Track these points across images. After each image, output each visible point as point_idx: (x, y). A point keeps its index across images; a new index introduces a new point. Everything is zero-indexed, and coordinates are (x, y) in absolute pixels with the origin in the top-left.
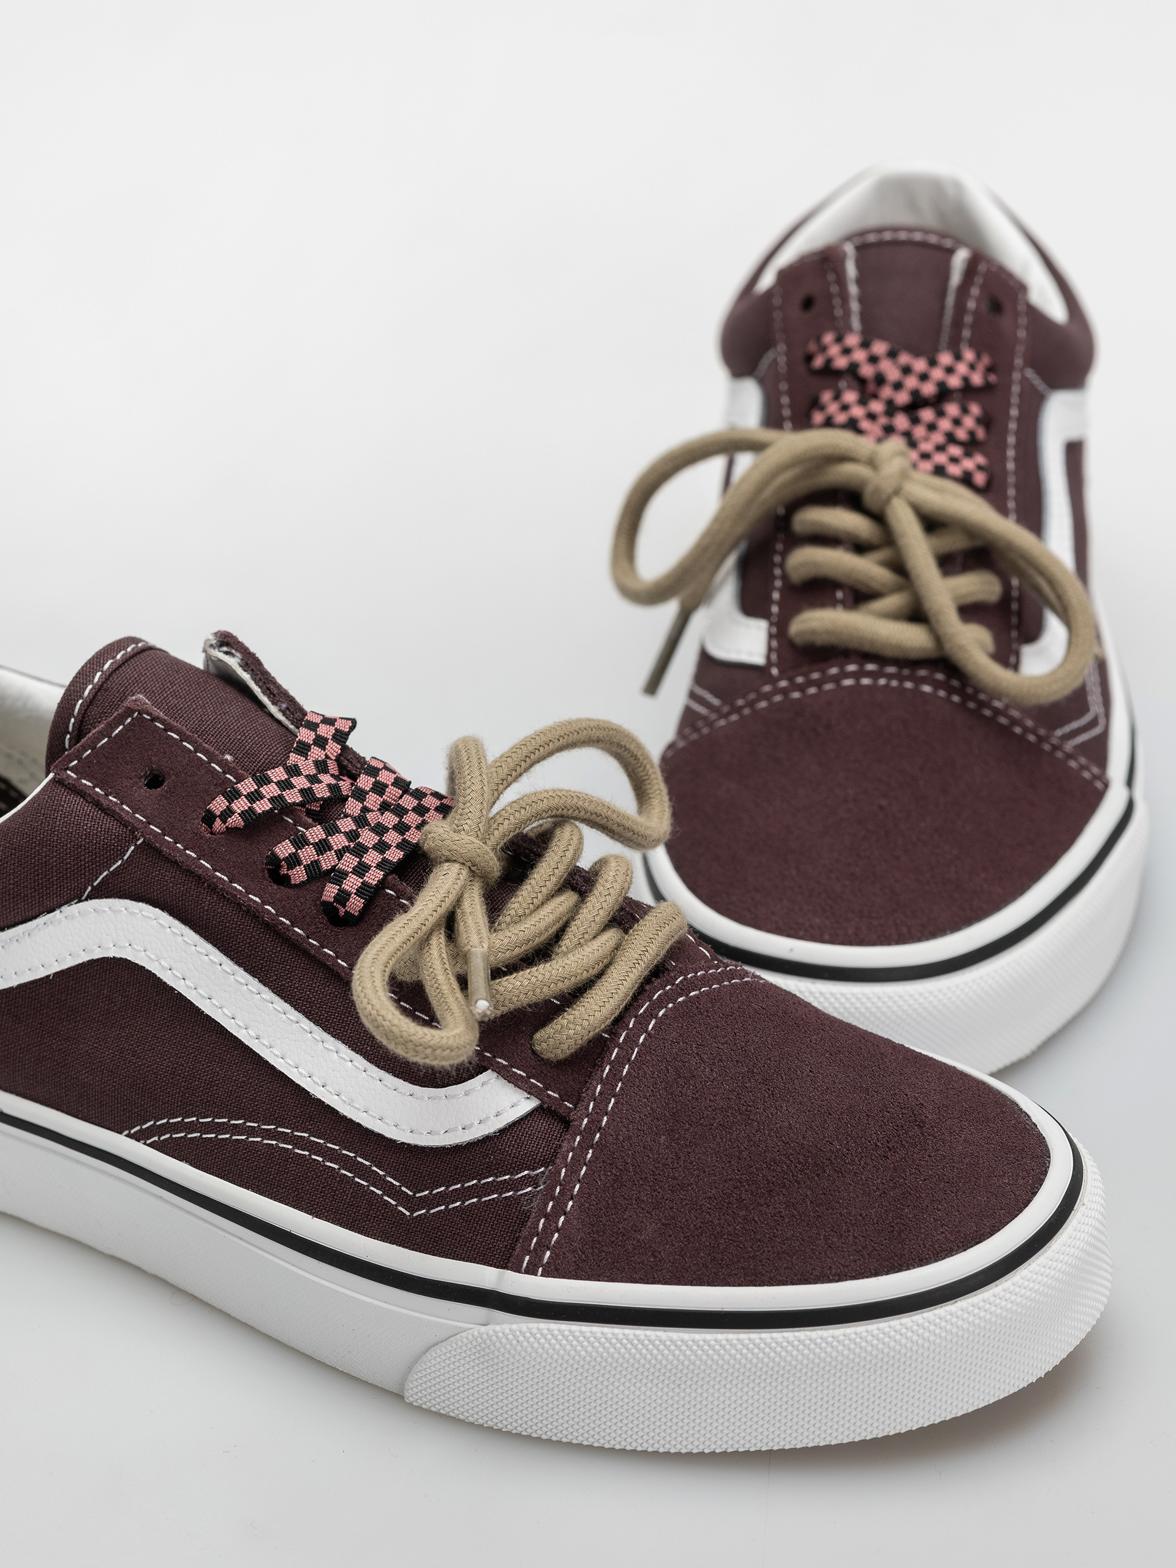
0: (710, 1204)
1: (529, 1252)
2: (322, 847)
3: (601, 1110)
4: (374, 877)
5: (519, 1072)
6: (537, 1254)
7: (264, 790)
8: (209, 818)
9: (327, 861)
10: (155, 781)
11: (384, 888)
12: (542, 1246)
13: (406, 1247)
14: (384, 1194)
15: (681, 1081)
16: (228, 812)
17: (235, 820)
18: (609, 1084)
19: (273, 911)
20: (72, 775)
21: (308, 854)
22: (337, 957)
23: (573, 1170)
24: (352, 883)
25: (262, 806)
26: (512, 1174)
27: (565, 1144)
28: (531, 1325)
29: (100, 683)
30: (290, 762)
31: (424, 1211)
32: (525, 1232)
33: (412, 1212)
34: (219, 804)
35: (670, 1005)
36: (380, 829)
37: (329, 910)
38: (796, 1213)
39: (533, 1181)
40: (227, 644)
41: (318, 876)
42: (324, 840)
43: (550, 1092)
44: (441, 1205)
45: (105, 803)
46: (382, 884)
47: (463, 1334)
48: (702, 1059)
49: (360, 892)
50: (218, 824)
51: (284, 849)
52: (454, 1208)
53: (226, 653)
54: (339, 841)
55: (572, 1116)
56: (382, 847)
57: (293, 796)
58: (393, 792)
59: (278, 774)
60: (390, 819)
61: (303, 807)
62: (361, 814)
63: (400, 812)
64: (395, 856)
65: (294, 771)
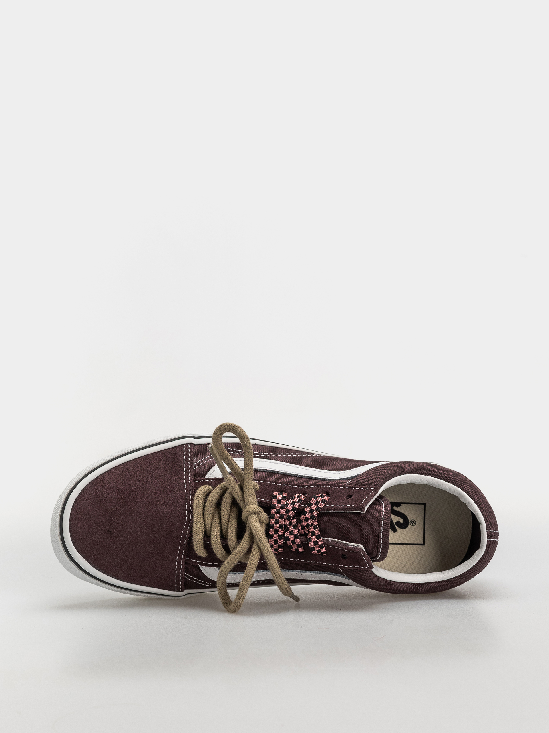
7: (316, 506)
9: (290, 501)
24: (279, 497)
25: (313, 502)
30: (315, 519)
42: (294, 505)
46: (271, 501)
49: (276, 496)
54: (290, 507)
56: (278, 511)
57: (308, 509)
58: (287, 534)
59: (316, 513)
60: (281, 522)
61: (304, 509)
62: (291, 521)
63: (281, 527)
64: (273, 511)
65: (312, 517)
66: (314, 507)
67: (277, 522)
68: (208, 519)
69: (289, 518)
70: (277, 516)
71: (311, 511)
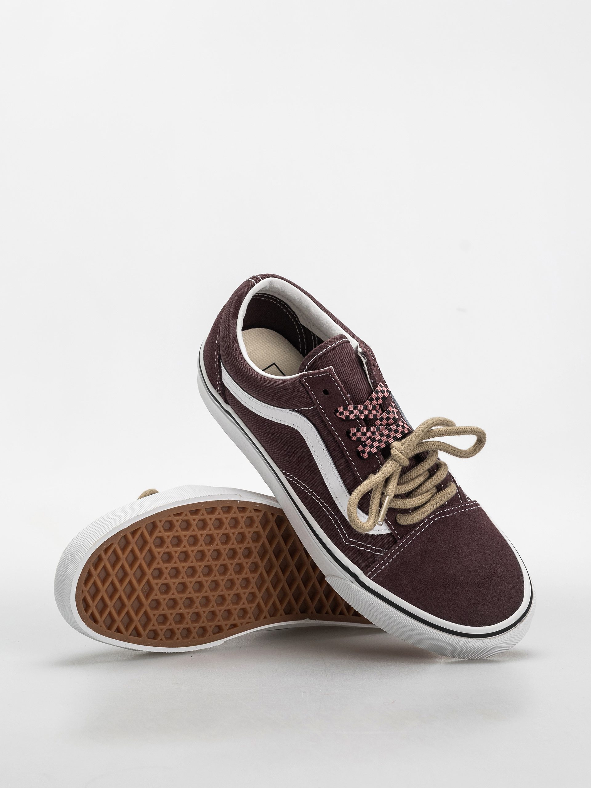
0: (423, 582)
1: (371, 571)
2: (364, 434)
3: (406, 542)
4: (374, 450)
5: (389, 522)
6: (373, 573)
7: (355, 411)
8: (337, 411)
9: (364, 439)
10: (326, 392)
11: (375, 454)
12: (375, 572)
13: (340, 550)
14: (341, 533)
15: (432, 543)
16: (342, 413)
17: (343, 417)
18: (412, 536)
19: (343, 444)
20: (304, 380)
21: (359, 434)
22: (355, 466)
23: (392, 555)
24: (367, 449)
25: (352, 417)
26: (376, 547)
27: (393, 547)
28: (363, 591)
29: (324, 353)
30: (365, 404)
31: (349, 544)
32: (372, 566)
33: (346, 542)
34: (341, 409)
35: (440, 517)
36: (382, 435)
37: (358, 453)
38: (444, 596)
39: (381, 552)
40: (365, 355)
41: (359, 442)
42: (365, 432)
43: (395, 531)
44: (354, 545)
45: (310, 393)
46: (376, 453)
47: (346, 581)
48: (440, 538)
49: (368, 453)
50: (338, 415)
51: (353, 430)
52: (357, 548)
53: (363, 357)
54: (369, 434)
55: (398, 541)
56: (380, 441)
57: (362, 417)
58: (391, 421)
59: (360, 407)
60: (386, 432)
61: (364, 420)
62: (379, 426)
63: (390, 430)
64: (383, 445)
65: (365, 407)
66: (356, 412)
67: (388, 436)
68: (427, 496)
69: (378, 429)
70: (384, 439)
71: (361, 412)
